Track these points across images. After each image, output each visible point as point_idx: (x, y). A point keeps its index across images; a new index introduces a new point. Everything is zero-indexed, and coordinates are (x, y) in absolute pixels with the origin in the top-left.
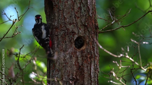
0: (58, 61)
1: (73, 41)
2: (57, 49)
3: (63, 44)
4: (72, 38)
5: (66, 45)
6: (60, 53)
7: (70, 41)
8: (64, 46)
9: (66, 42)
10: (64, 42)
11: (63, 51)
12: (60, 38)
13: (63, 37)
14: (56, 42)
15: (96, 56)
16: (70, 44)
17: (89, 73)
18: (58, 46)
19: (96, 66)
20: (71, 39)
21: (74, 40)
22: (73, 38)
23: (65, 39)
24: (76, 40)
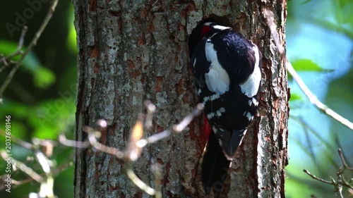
0: (122, 117)
1: (181, 36)
2: (117, 70)
3: (140, 51)
4: (179, 24)
5: (155, 52)
6: (131, 84)
7: (172, 37)
8: (146, 59)
9: (153, 42)
10: (144, 42)
11: (140, 77)
12: (129, 25)
13: (141, 22)
14: (111, 41)
15: (276, 98)
16: (170, 49)
17: (248, 167)
18: (120, 56)
19: (275, 137)
20: (173, 27)
21: (189, 32)
22: (183, 22)
23: (152, 26)
24: (194, 31)
